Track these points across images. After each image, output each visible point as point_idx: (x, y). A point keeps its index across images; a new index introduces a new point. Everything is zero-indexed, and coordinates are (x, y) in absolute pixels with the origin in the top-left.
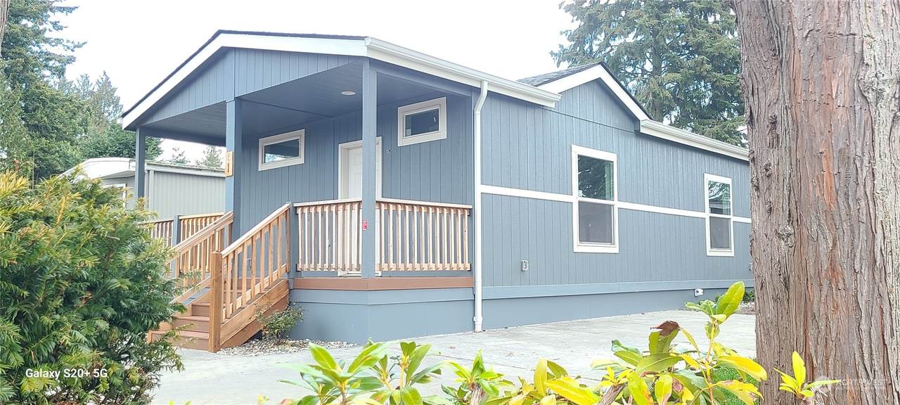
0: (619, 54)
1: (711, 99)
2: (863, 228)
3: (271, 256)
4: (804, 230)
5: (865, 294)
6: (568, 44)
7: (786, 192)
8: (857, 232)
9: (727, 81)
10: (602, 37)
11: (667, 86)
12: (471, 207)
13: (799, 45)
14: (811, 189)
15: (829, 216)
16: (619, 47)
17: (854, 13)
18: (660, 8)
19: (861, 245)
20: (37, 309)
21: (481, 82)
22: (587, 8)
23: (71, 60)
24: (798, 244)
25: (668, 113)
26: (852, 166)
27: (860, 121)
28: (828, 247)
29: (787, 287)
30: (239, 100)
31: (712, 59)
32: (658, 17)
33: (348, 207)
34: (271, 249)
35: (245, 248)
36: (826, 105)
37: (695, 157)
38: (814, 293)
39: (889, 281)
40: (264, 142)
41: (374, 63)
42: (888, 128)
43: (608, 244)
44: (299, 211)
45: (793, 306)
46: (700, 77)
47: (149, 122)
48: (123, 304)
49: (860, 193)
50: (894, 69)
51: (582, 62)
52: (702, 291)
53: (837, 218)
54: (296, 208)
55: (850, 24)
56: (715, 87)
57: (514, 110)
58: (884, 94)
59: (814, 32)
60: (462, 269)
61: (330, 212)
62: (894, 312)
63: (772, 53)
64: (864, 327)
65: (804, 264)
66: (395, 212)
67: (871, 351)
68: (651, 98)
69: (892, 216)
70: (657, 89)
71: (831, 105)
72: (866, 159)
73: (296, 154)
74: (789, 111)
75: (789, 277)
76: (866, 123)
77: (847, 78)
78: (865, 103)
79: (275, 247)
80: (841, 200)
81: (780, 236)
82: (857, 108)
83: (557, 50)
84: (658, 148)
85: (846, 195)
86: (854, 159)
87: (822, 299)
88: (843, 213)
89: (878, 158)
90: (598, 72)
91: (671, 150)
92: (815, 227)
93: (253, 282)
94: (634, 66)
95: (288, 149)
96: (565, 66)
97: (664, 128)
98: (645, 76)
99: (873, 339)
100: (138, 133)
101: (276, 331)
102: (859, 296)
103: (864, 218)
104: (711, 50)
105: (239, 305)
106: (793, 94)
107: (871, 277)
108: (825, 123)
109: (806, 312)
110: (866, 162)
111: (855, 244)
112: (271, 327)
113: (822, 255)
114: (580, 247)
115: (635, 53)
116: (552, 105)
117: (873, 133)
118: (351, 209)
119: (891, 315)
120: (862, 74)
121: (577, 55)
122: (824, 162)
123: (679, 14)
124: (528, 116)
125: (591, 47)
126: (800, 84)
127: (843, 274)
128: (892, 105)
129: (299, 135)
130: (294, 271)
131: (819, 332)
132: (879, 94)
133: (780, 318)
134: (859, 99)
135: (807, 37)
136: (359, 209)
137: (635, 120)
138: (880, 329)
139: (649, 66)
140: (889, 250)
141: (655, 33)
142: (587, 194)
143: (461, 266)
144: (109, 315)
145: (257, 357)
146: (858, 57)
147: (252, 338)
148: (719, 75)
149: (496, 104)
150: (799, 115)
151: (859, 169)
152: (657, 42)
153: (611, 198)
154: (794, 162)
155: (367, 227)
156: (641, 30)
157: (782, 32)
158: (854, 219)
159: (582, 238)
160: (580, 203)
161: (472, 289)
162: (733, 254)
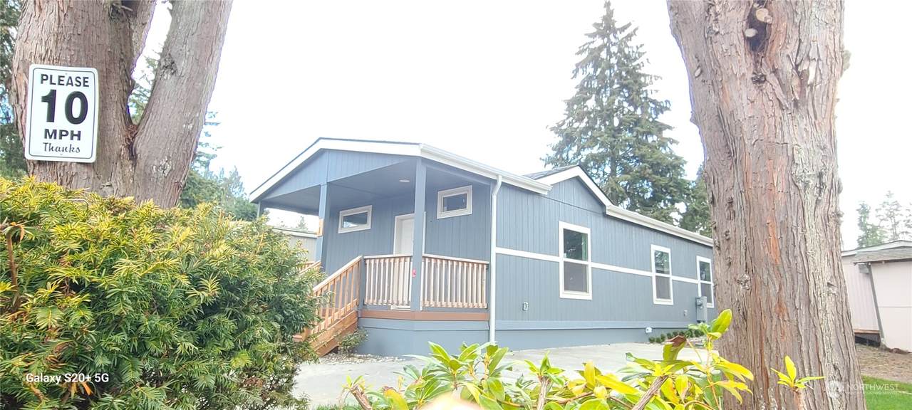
0: (587, 161)
1: (652, 194)
2: (800, 276)
3: (346, 293)
4: (758, 278)
5: (803, 325)
6: (552, 154)
7: (743, 251)
8: (796, 280)
9: (663, 181)
10: (575, 149)
11: (621, 184)
12: (488, 263)
13: (748, 149)
14: (762, 248)
15: (776, 268)
16: (587, 156)
17: (785, 129)
18: (615, 131)
19: (799, 289)
20: (244, 310)
21: (497, 175)
22: (565, 130)
23: (214, 156)
24: (754, 287)
25: (621, 202)
26: (790, 233)
27: (794, 202)
28: (775, 290)
29: (745, 318)
30: (329, 184)
31: (652, 166)
32: (614, 137)
33: (403, 260)
34: (347, 288)
35: (329, 287)
36: (770, 190)
37: (644, 232)
38: (766, 323)
39: (820, 315)
40: (343, 214)
41: (424, 160)
42: (813, 208)
43: (585, 293)
44: (368, 262)
45: (750, 332)
46: (643, 178)
47: (267, 198)
48: (285, 312)
49: (797, 252)
50: (815, 168)
51: (562, 165)
52: (651, 329)
53: (781, 269)
54: (366, 259)
55: (783, 136)
56: (654, 185)
57: (519, 196)
58: (810, 184)
59: (759, 141)
60: (481, 307)
61: (390, 263)
62: (824, 338)
63: (727, 155)
64: (804, 349)
65: (759, 302)
66: (436, 264)
67: (810, 366)
68: (610, 191)
69: (819, 268)
70: (614, 186)
71: (773, 190)
72: (800, 228)
73: (364, 222)
74: (743, 194)
75: (747, 312)
76: (798, 204)
77: (784, 173)
78: (797, 189)
79: (350, 287)
80: (784, 256)
81: (739, 282)
82: (792, 193)
83: (544, 157)
84: (618, 225)
85: (787, 253)
86: (792, 228)
87: (773, 327)
88: (786, 266)
89: (808, 229)
90: (578, 172)
91: (628, 227)
92: (765, 276)
93: (333, 312)
94: (598, 169)
95: (360, 219)
96: (550, 167)
97: (621, 210)
98: (606, 176)
99: (811, 358)
100: (259, 205)
101: (348, 347)
102: (799, 326)
103: (801, 270)
104: (650, 160)
105: (323, 328)
106: (745, 182)
107: (807, 313)
108: (770, 203)
109: (761, 337)
110: (800, 231)
111: (795, 289)
112: (345, 344)
113: (772, 295)
114: (565, 295)
115: (598, 160)
116: (546, 193)
117: (804, 210)
118: (405, 261)
119: (823, 340)
120: (794, 170)
121: (559, 161)
122: (770, 229)
123: (629, 135)
124: (529, 200)
125: (567, 156)
126: (751, 177)
127: (787, 309)
128: (815, 192)
129: (368, 209)
130: (362, 304)
131: (771, 352)
132: (806, 185)
133: (739, 342)
134: (793, 187)
135: (754, 144)
136: (410, 261)
137: (602, 205)
138: (816, 351)
139: (608, 170)
140: (819, 293)
141: (612, 148)
142: (568, 257)
143: (480, 305)
144: (279, 319)
145: (334, 366)
146: (791, 159)
147: (330, 352)
148: (657, 177)
149: (508, 192)
150: (751, 198)
151: (795, 236)
152: (613, 153)
153: (586, 259)
154: (748, 229)
155: (416, 274)
156: (602, 145)
157: (736, 141)
158: (794, 271)
159: (566, 288)
160: (565, 263)
161: (487, 322)
162: (672, 304)
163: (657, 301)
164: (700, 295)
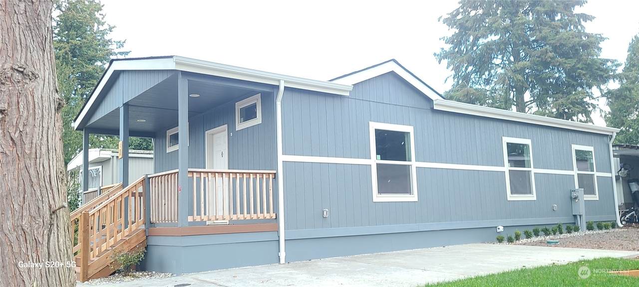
12: (275, 172)
21: (279, 81)
30: (125, 105)
37: (492, 124)
40: (169, 133)
43: (407, 195)
44: (151, 180)
47: (88, 124)
52: (503, 228)
57: (314, 99)
60: (267, 218)
91: (471, 121)
93: (115, 232)
105: (103, 249)
114: (380, 198)
116: (347, 94)
130: (149, 224)
137: (428, 100)
142: (384, 158)
143: (266, 215)
153: (410, 160)
159: (381, 191)
160: (378, 165)
161: (277, 232)
162: (535, 198)
163: (511, 197)
164: (577, 187)
